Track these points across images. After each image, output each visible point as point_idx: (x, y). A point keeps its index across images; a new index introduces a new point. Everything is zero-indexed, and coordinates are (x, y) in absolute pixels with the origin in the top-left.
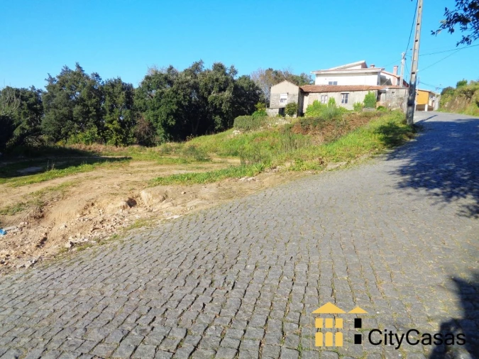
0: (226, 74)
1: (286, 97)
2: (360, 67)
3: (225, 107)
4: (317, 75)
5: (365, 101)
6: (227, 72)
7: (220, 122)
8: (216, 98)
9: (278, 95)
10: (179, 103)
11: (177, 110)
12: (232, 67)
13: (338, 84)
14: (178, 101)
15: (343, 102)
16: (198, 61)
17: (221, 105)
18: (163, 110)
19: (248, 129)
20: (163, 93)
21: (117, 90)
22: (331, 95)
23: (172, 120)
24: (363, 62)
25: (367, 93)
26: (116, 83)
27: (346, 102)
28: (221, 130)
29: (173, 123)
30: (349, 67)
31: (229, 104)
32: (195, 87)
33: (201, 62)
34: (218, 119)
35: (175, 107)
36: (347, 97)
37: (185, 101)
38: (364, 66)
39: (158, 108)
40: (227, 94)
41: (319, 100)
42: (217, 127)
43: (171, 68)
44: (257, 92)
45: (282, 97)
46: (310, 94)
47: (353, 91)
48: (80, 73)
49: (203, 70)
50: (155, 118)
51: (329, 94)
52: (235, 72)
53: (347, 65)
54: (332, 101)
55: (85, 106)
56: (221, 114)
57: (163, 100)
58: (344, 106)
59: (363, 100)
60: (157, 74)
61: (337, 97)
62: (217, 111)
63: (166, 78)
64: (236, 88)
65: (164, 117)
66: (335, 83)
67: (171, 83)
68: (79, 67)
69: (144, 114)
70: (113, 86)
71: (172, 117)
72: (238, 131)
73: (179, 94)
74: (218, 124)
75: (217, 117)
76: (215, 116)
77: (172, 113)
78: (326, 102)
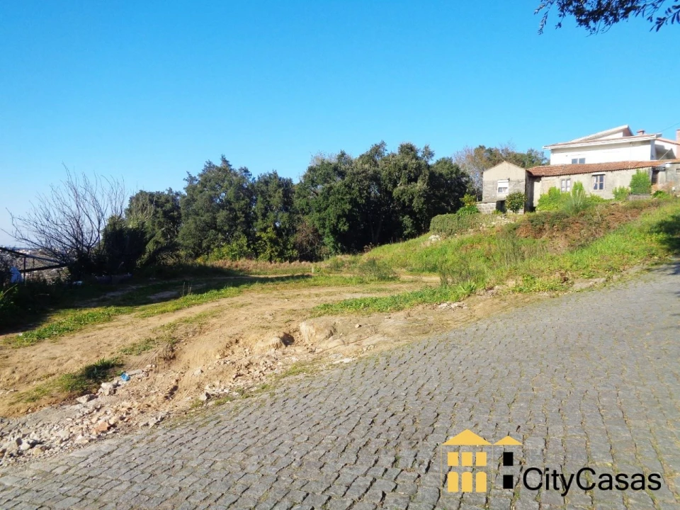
0: (417, 159)
1: (506, 185)
2: (621, 135)
3: (417, 204)
4: (553, 151)
5: (632, 185)
6: (420, 154)
7: (410, 225)
8: (403, 192)
9: (495, 183)
10: (353, 202)
11: (350, 211)
12: (426, 148)
13: (587, 162)
14: (352, 198)
15: (595, 188)
16: (378, 143)
17: (411, 201)
18: (332, 212)
19: (451, 233)
20: (331, 188)
21: (272, 187)
22: (576, 178)
23: (344, 224)
24: (626, 126)
25: (634, 172)
26: (270, 178)
27: (601, 187)
28: (412, 236)
29: (346, 228)
30: (603, 136)
31: (422, 200)
32: (375, 178)
33: (383, 144)
34: (407, 220)
35: (348, 207)
36: (601, 180)
37: (362, 198)
38: (628, 133)
39: (325, 209)
40: (420, 185)
41: (558, 187)
42: (406, 232)
43: (343, 154)
44: (464, 179)
45: (500, 185)
46: (543, 179)
47: (612, 171)
48: (226, 169)
49: (386, 154)
50: (321, 222)
51: (572, 177)
52: (431, 154)
53: (599, 134)
54: (579, 187)
55: (232, 210)
56: (412, 214)
57: (331, 198)
58: (597, 193)
59: (629, 184)
60: (324, 165)
61: (586, 181)
62: (407, 209)
63: (335, 169)
64: (432, 175)
65: (334, 221)
66: (582, 160)
67: (342, 174)
68: (225, 161)
69: (306, 217)
70: (266, 183)
71: (344, 219)
72: (437, 236)
73: (353, 189)
74: (408, 227)
75: (406, 217)
76: (403, 217)
77: (344, 215)
78: (568, 189)
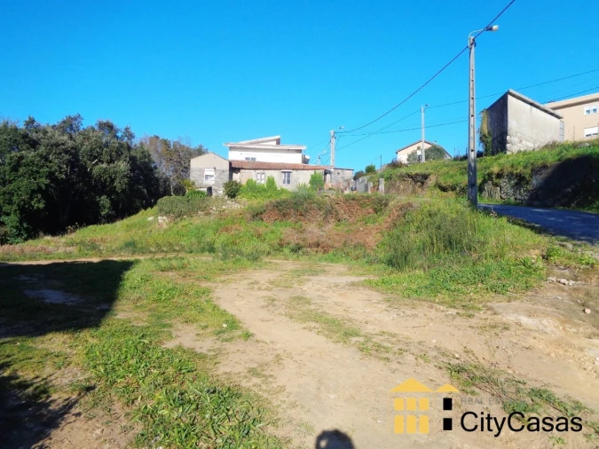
0: (117, 137)
1: (212, 173)
2: (275, 143)
3: (119, 184)
4: (231, 148)
5: (311, 182)
6: (119, 134)
7: (108, 205)
8: (105, 170)
9: (202, 171)
10: (51, 175)
11: (47, 186)
12: (127, 129)
13: (257, 160)
14: (49, 172)
15: (284, 182)
16: (73, 115)
17: (113, 181)
19: (180, 215)
22: (269, 173)
23: (39, 202)
24: (279, 137)
25: (312, 172)
27: (289, 182)
28: (111, 219)
29: (41, 206)
30: (263, 142)
31: (126, 180)
32: (74, 153)
33: (78, 117)
34: (104, 200)
35: (44, 181)
36: (289, 176)
37: (61, 173)
38: (278, 142)
40: (123, 166)
41: (254, 179)
42: (103, 213)
43: (32, 121)
45: (206, 173)
46: (242, 171)
47: (297, 170)
49: (81, 128)
51: (266, 171)
52: (131, 136)
53: (261, 140)
54: (271, 182)
56: (111, 192)
57: (22, 170)
58: (286, 187)
59: (308, 181)
61: (275, 174)
62: (104, 186)
64: (133, 159)
65: (25, 196)
66: (254, 159)
71: (40, 196)
72: (165, 218)
73: (50, 162)
74: (104, 208)
75: (104, 197)
76: (100, 197)
77: (39, 190)
78: (263, 182)
